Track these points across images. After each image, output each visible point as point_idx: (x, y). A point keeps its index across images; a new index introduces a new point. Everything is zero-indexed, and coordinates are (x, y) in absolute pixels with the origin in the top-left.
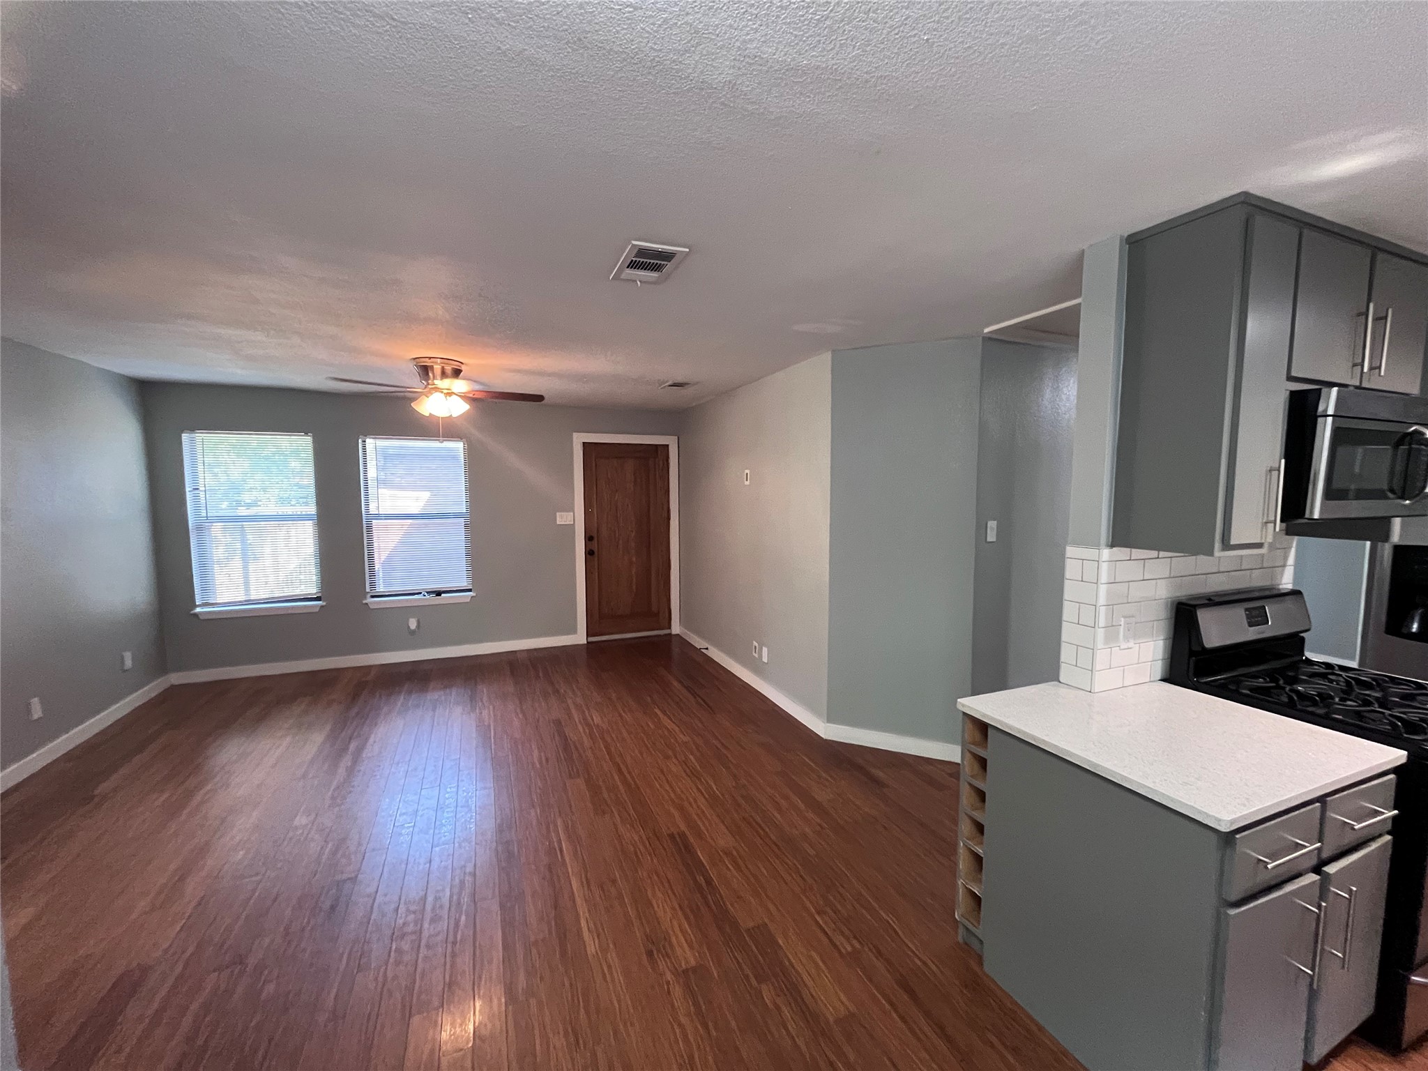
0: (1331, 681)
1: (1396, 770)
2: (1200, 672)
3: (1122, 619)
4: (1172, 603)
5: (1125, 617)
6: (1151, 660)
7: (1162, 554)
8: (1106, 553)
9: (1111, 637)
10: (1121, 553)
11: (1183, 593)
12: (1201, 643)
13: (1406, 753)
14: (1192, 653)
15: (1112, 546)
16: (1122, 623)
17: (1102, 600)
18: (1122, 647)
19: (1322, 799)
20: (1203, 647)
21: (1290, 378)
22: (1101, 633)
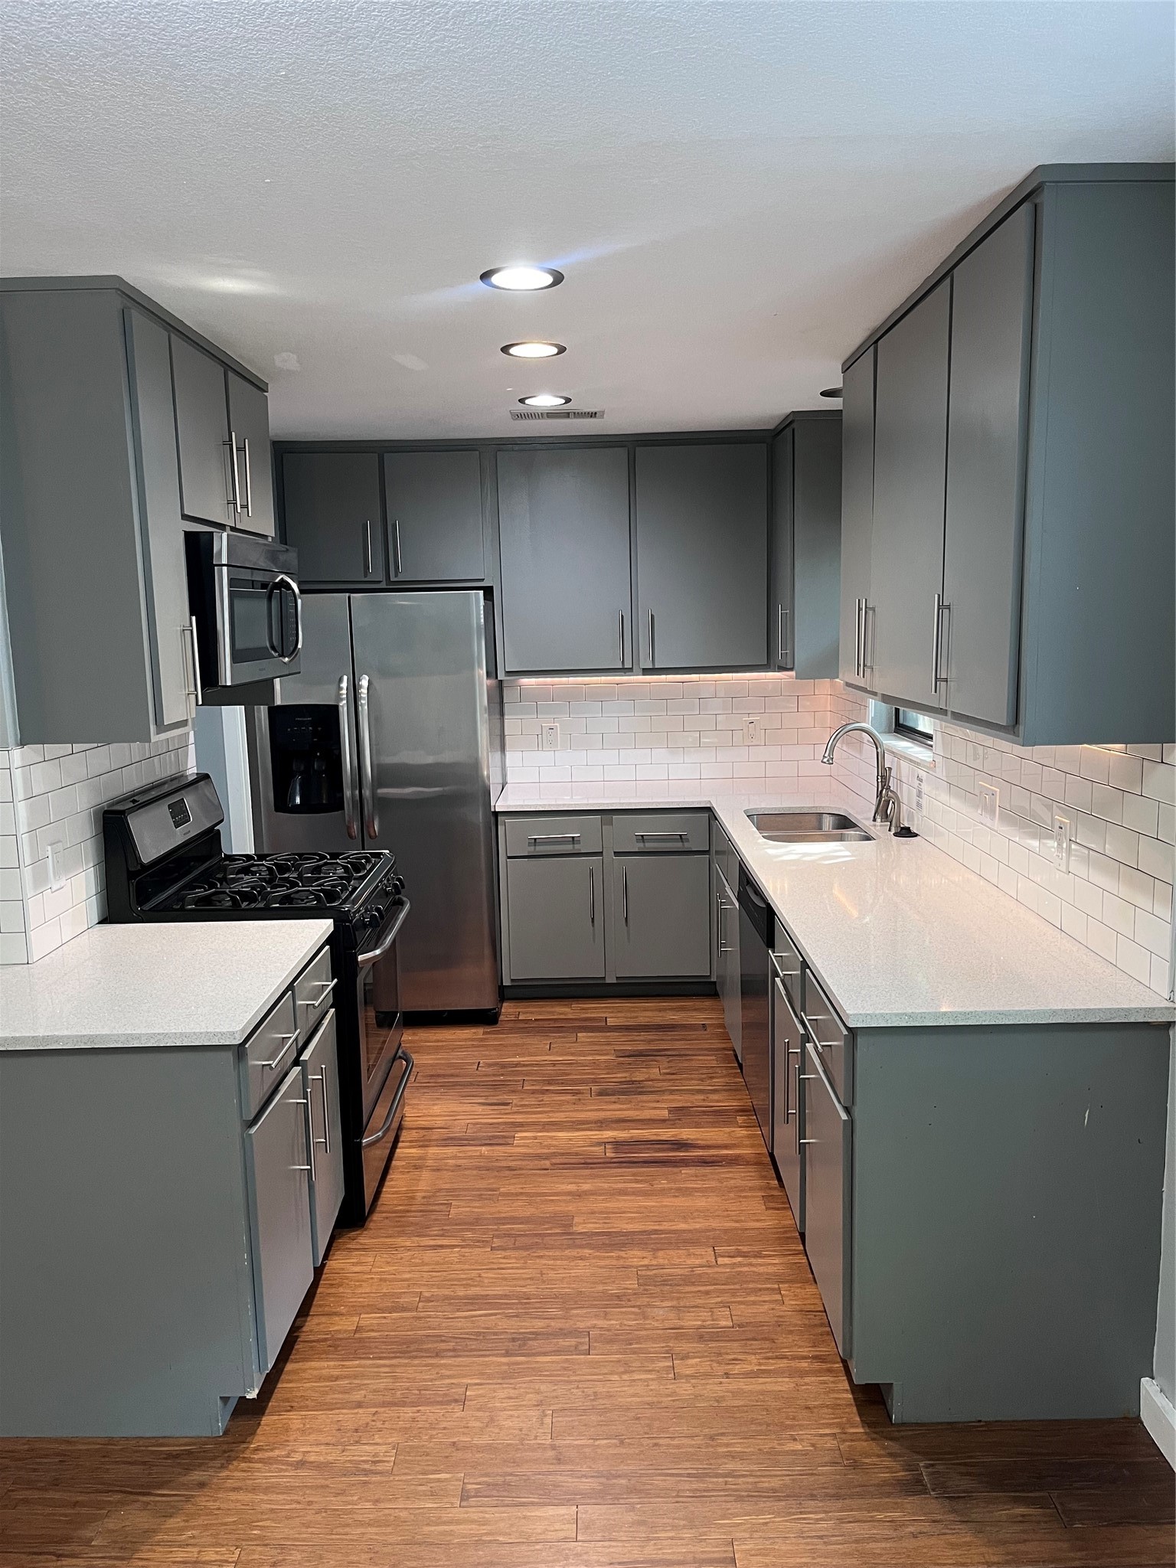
0: (254, 873)
1: (329, 941)
2: (143, 897)
3: (49, 848)
4: (95, 813)
5: (50, 845)
6: (85, 898)
7: (77, 747)
8: (17, 755)
9: (40, 880)
10: (32, 751)
11: (105, 796)
12: (138, 859)
13: (332, 920)
14: (131, 875)
15: (22, 743)
16: (49, 854)
17: (23, 828)
18: (54, 889)
19: (290, 987)
20: (142, 864)
21: (185, 517)
22: (27, 872)
